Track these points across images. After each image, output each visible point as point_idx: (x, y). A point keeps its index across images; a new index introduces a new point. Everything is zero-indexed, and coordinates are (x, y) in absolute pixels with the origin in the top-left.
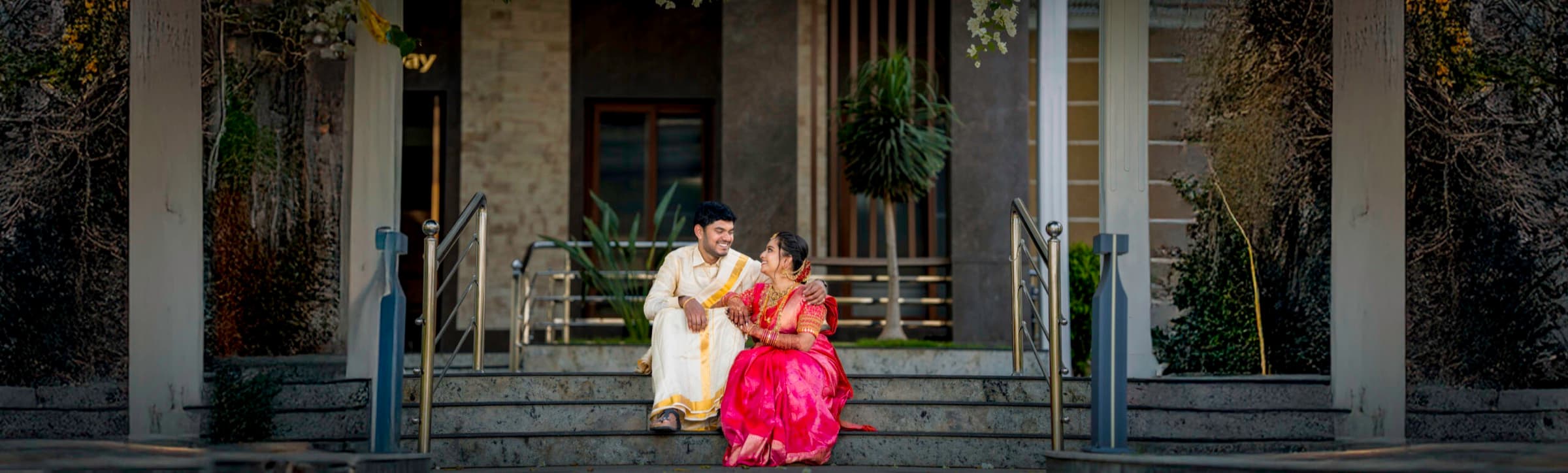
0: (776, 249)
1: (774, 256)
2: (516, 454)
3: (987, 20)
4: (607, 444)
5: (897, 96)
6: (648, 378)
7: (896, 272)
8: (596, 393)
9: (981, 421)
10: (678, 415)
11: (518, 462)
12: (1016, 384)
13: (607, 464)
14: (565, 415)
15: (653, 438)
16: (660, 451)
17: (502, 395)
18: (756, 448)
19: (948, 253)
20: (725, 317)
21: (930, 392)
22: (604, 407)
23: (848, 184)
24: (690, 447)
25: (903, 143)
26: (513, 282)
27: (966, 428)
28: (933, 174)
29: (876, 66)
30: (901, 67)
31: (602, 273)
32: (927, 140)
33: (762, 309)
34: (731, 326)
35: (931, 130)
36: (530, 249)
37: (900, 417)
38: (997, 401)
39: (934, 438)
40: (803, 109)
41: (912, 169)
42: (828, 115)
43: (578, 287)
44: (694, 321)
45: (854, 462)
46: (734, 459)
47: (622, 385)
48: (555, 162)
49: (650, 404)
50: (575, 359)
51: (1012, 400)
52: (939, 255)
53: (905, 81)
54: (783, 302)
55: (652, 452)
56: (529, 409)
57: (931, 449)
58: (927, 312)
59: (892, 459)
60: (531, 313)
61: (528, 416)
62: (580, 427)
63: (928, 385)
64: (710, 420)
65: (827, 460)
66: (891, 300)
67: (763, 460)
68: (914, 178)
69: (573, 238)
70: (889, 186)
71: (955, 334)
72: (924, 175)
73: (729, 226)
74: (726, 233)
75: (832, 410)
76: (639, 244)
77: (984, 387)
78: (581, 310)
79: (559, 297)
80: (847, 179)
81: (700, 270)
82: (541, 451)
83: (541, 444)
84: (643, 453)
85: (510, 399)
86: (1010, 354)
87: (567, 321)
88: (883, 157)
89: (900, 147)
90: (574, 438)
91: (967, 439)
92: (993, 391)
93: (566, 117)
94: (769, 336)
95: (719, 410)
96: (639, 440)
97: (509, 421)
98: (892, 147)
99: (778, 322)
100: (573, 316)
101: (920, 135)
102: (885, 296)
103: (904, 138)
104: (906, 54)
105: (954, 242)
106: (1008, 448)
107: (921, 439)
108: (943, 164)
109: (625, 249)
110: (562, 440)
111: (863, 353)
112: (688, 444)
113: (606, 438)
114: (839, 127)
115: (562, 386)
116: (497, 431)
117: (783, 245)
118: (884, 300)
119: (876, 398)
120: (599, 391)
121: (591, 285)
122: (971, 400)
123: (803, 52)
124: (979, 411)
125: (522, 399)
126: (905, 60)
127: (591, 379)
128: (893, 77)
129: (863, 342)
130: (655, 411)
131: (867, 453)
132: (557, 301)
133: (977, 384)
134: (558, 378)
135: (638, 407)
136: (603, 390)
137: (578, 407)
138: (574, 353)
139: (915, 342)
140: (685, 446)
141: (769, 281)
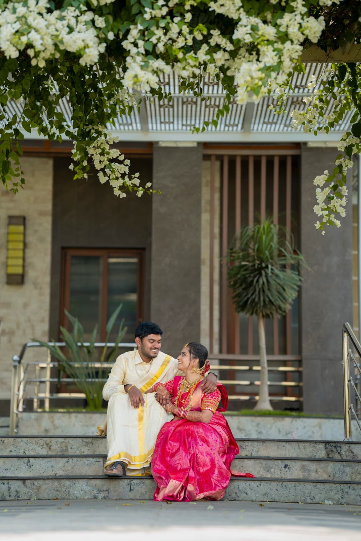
0: (188, 354)
1: (187, 359)
2: (17, 491)
3: (326, 207)
4: (77, 485)
5: (266, 250)
6: (104, 440)
7: (266, 365)
8: (69, 449)
9: (324, 471)
10: (123, 465)
11: (18, 497)
12: (347, 446)
13: (77, 498)
14: (49, 464)
15: (107, 481)
16: (112, 490)
17: (8, 451)
18: (175, 488)
19: (300, 352)
20: (154, 399)
21: (290, 451)
22: (75, 459)
23: (234, 306)
24: (132, 487)
25: (270, 280)
26: (13, 370)
27: (314, 476)
28: (290, 300)
29: (253, 229)
30: (269, 230)
31: (71, 363)
32: (286, 278)
33: (179, 394)
34: (158, 405)
35: (289, 271)
36: (25, 347)
37: (270, 468)
38: (335, 458)
39: (293, 483)
40: (205, 254)
41: (277, 298)
42: (221, 261)
43: (56, 372)
44: (135, 401)
45: (240, 498)
46: (161, 496)
47: (87, 444)
48: (41, 288)
49: (105, 457)
50: (53, 422)
51: (345, 458)
52: (293, 353)
53: (272, 239)
54: (193, 389)
55: (106, 490)
56: (26, 460)
57: (291, 490)
58: (285, 391)
59: (265, 496)
60: (24, 390)
61: (25, 465)
62: (60, 473)
63: (288, 446)
64: (144, 468)
65: (222, 497)
66: (262, 383)
67: (180, 497)
68: (278, 303)
69: (53, 340)
70: (261, 308)
71: (305, 406)
72: (284, 301)
73: (158, 337)
74: (156, 343)
75: (225, 463)
76: (97, 344)
77: (326, 448)
78: (56, 388)
79: (43, 379)
80: (234, 303)
81: (139, 366)
82: (33, 489)
83: (34, 485)
84: (101, 491)
85: (14, 453)
86: (343, 421)
87: (48, 395)
88: (257, 290)
89: (268, 281)
90: (56, 481)
91: (314, 484)
92: (332, 451)
93: (48, 259)
94: (182, 413)
95: (151, 463)
96: (98, 482)
97: (12, 468)
98: (263, 283)
99: (190, 403)
100: (51, 392)
101: (281, 274)
102: (259, 380)
103: (271, 276)
104: (272, 222)
105: (304, 345)
106: (342, 490)
107: (284, 483)
108: (297, 294)
109: (87, 347)
110: (47, 481)
111: (244, 419)
112: (130, 485)
113: (77, 480)
114: (228, 268)
115: (47, 445)
116: (4, 475)
117: (192, 351)
118: (257, 383)
119: (255, 454)
120: (71, 448)
121: (64, 371)
122: (317, 457)
123: (205, 217)
124: (323, 464)
125: (21, 453)
126: (272, 226)
127: (67, 440)
128: (264, 237)
129: (244, 411)
130: (108, 463)
131: (249, 493)
132: (41, 382)
133: (321, 446)
134: (45, 439)
135: (97, 459)
136: (75, 447)
137: (58, 459)
138: (52, 417)
139: (278, 412)
140: (129, 487)
141: (184, 375)
